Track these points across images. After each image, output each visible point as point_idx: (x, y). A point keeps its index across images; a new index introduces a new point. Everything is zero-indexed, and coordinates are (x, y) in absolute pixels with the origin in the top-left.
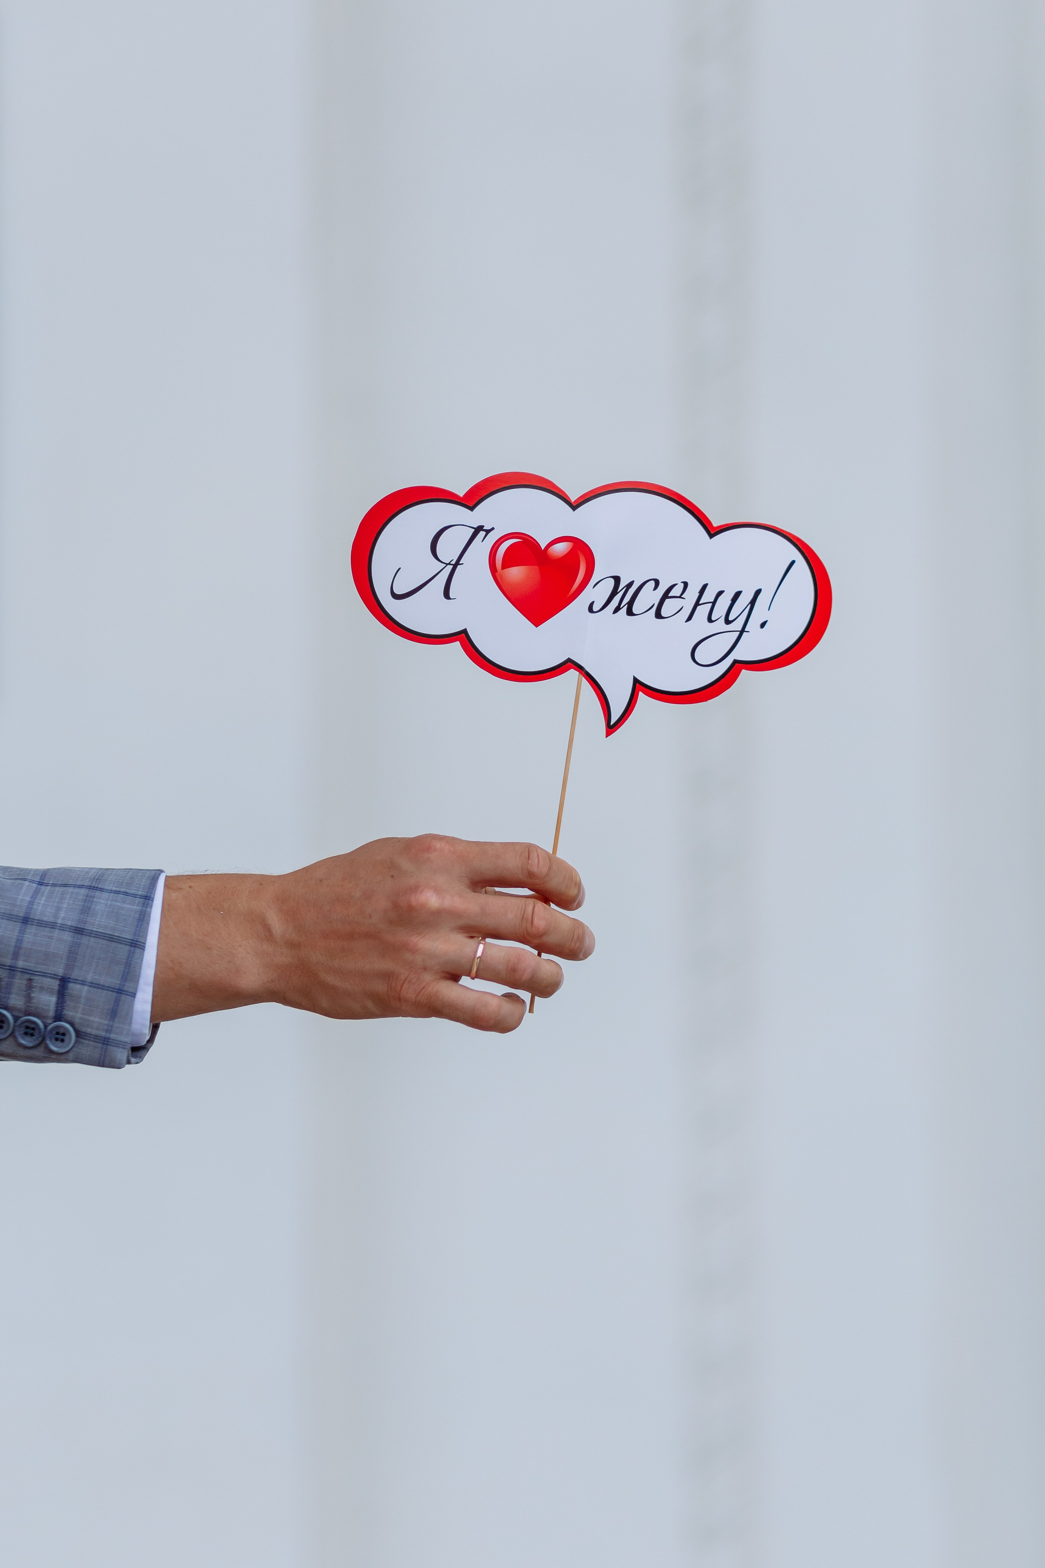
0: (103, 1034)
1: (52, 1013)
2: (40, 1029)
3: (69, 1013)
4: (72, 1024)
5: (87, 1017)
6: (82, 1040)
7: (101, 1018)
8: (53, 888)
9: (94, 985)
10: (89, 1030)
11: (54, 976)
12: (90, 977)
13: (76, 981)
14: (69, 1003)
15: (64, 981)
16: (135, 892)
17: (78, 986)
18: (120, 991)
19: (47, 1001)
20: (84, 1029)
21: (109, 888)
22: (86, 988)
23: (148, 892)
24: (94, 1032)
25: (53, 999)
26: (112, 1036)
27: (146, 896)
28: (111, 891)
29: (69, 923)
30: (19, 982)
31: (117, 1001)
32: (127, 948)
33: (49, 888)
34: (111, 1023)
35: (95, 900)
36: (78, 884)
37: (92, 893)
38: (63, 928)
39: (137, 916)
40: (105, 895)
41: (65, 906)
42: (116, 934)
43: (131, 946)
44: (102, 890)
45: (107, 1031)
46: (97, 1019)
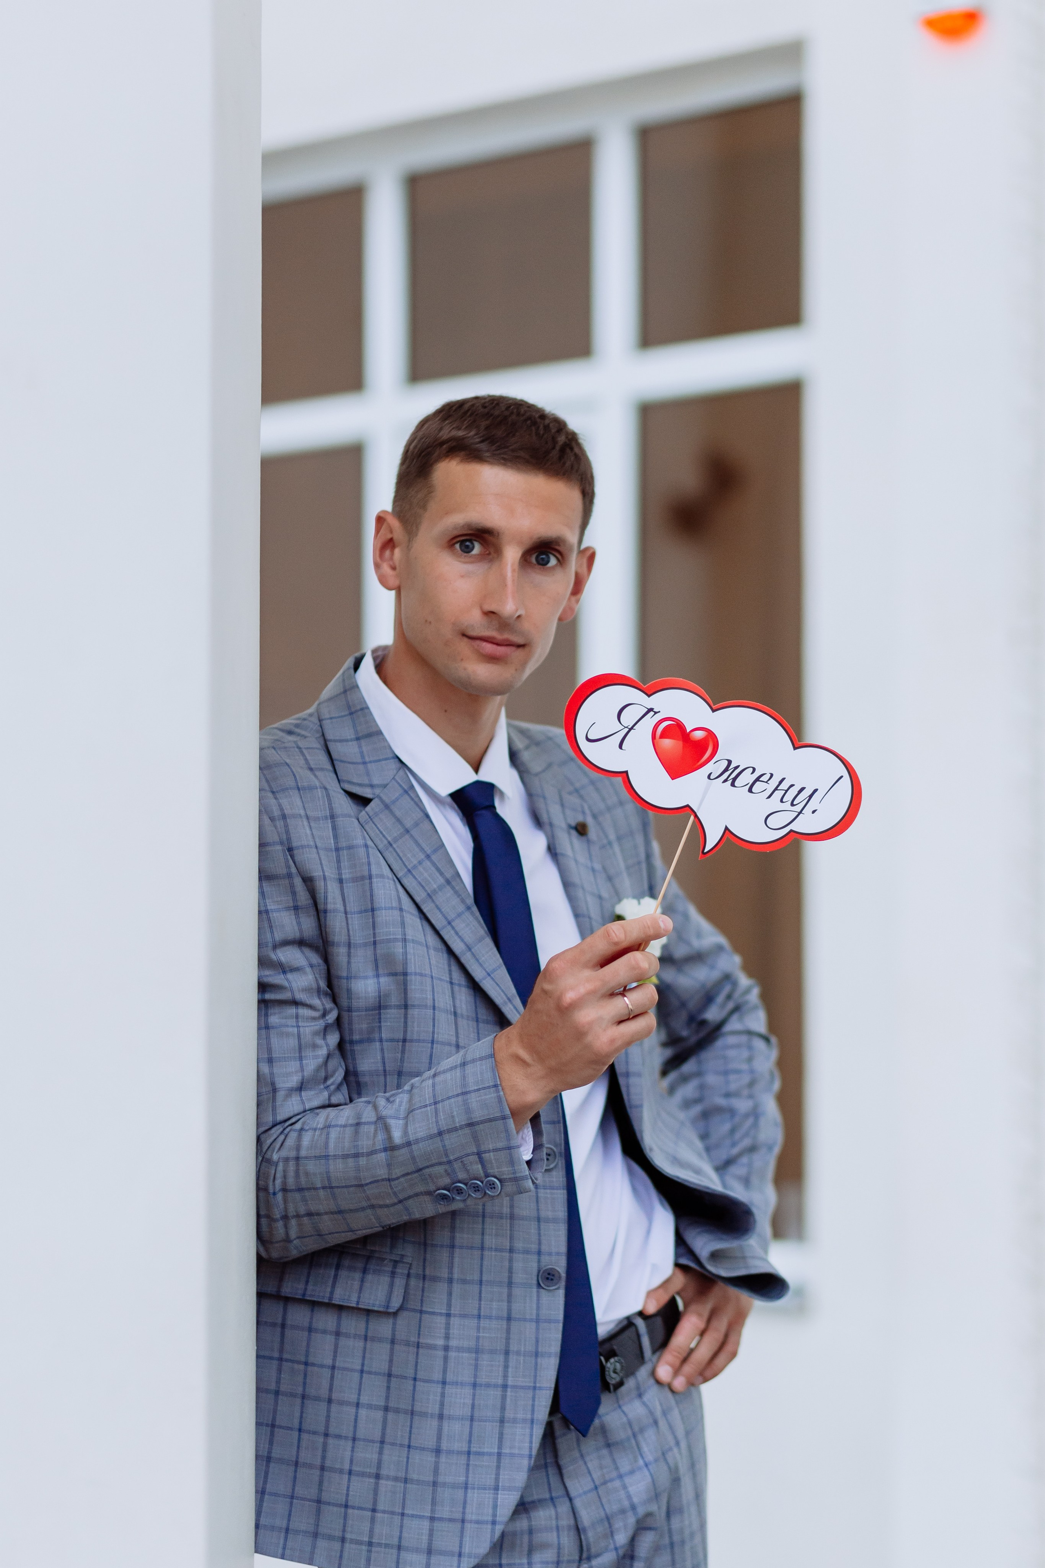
0: (512, 1176)
1: (482, 1175)
2: (480, 1186)
3: (490, 1171)
4: (495, 1177)
5: (500, 1170)
6: (504, 1184)
7: (508, 1167)
8: (443, 1103)
9: (496, 1150)
10: (505, 1177)
11: (473, 1154)
12: (491, 1147)
13: (485, 1152)
14: (488, 1166)
15: (479, 1154)
16: (488, 1085)
17: (487, 1155)
18: (509, 1148)
19: (477, 1169)
20: (502, 1177)
21: (473, 1089)
22: (492, 1154)
23: (495, 1082)
24: (508, 1177)
25: (480, 1166)
26: (518, 1175)
27: (495, 1085)
28: (475, 1091)
29: (463, 1123)
30: (457, 1166)
31: (511, 1155)
32: (502, 1121)
33: (440, 1103)
34: (514, 1168)
35: (469, 1101)
36: (455, 1094)
37: (465, 1097)
38: (461, 1127)
39: (497, 1100)
40: (473, 1094)
41: (455, 1113)
42: (492, 1117)
43: (503, 1119)
44: (469, 1092)
45: (513, 1173)
46: (506, 1169)
